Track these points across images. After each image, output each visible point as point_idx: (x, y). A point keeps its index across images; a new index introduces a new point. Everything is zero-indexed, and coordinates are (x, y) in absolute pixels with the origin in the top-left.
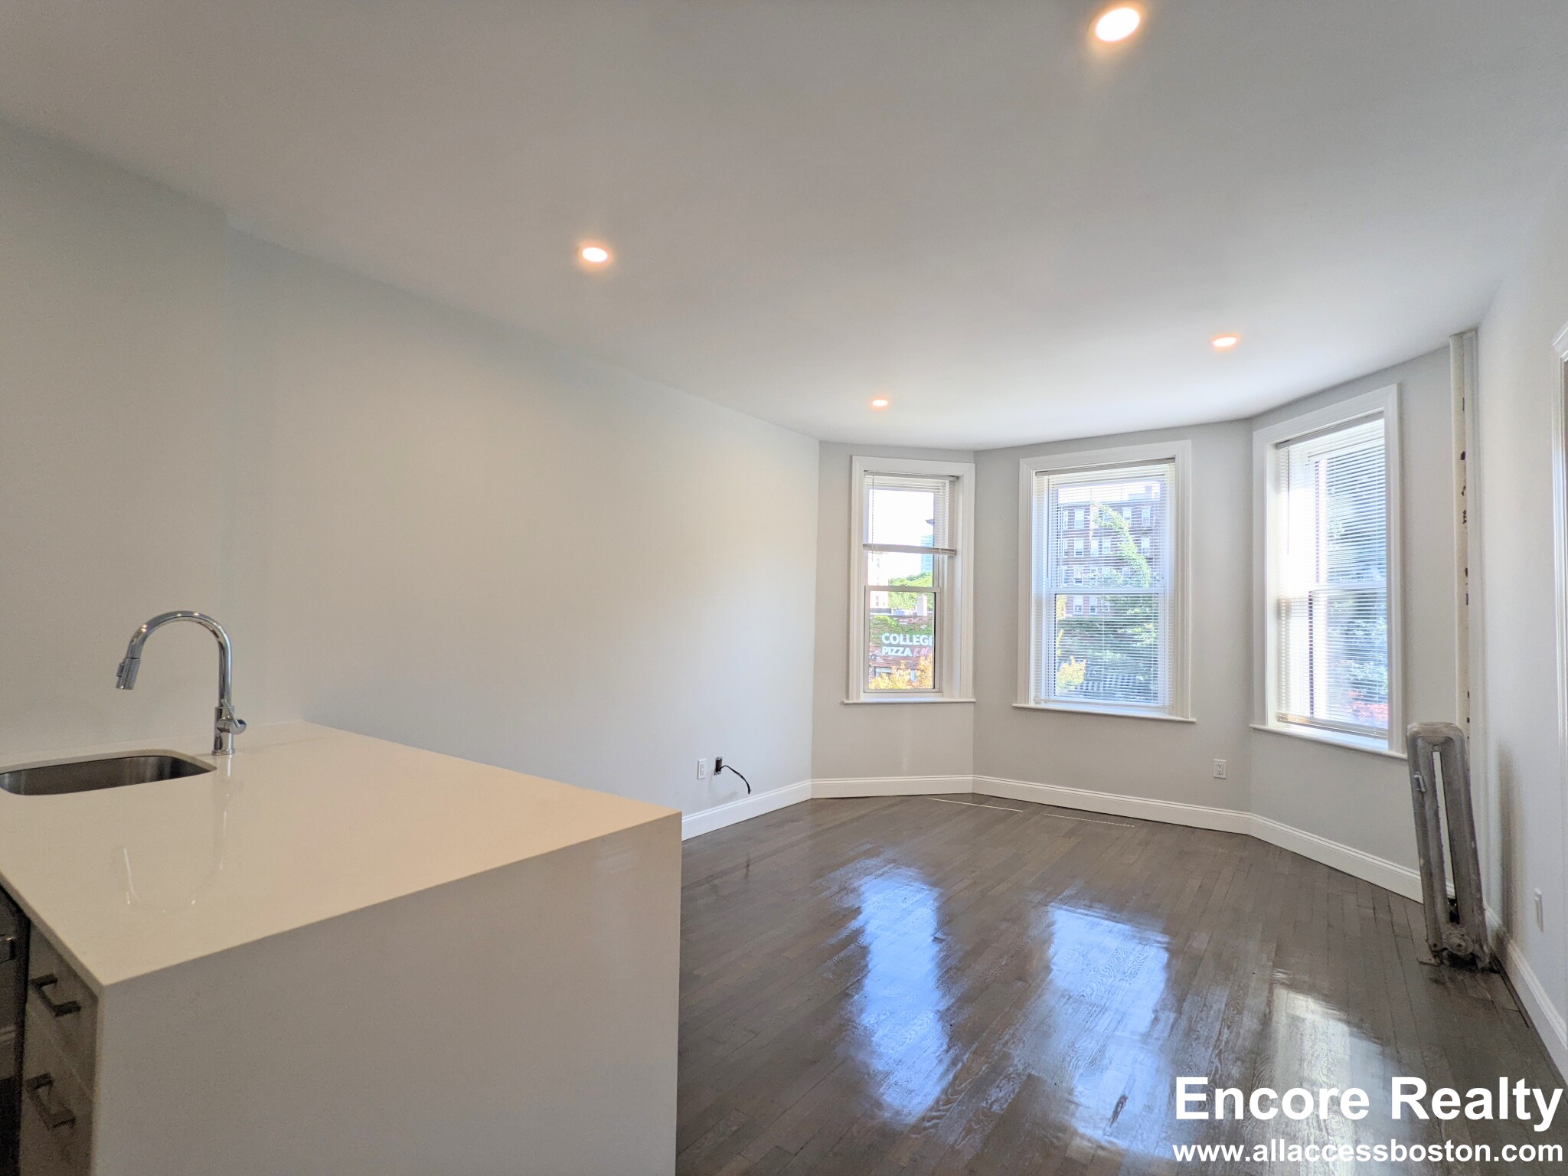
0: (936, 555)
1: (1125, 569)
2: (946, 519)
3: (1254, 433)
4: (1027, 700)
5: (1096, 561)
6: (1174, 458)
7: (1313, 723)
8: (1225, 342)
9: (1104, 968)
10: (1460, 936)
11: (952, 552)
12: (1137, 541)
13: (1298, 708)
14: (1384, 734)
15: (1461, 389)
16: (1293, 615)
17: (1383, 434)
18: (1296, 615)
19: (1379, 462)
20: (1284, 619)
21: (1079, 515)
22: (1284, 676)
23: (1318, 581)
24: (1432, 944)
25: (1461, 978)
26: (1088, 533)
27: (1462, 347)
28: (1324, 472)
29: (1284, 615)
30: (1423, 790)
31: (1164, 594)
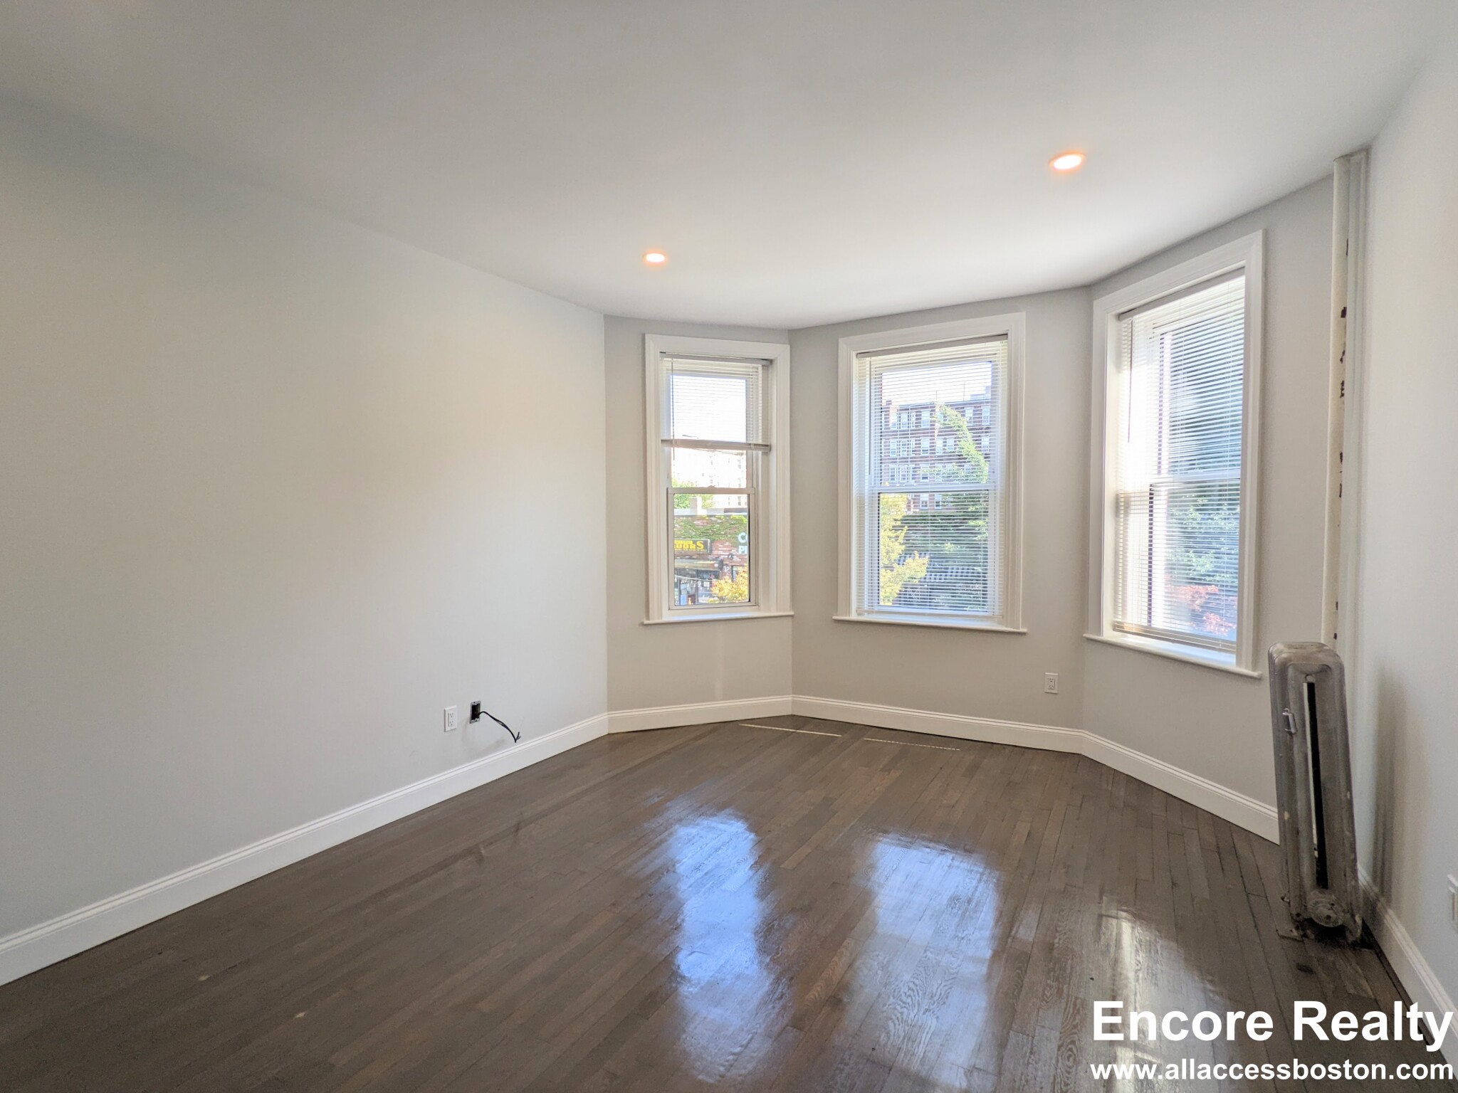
0: (750, 452)
1: (967, 465)
2: (759, 412)
3: (1095, 303)
4: (849, 613)
5: (940, 459)
6: (1007, 334)
7: (1148, 632)
8: (1068, 162)
9: (906, 990)
10: (1329, 906)
11: (766, 448)
12: (977, 441)
13: (1134, 616)
14: (1231, 647)
15: (1344, 228)
16: (1132, 511)
17: (1243, 295)
18: (1136, 511)
19: (1236, 330)
20: (1122, 516)
21: (926, 415)
22: (1121, 581)
23: (1159, 472)
24: (1294, 913)
25: (1332, 959)
26: (934, 432)
27: (1348, 172)
28: (1169, 346)
29: (1122, 512)
30: (1293, 730)
31: (995, 490)
